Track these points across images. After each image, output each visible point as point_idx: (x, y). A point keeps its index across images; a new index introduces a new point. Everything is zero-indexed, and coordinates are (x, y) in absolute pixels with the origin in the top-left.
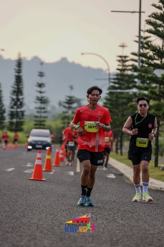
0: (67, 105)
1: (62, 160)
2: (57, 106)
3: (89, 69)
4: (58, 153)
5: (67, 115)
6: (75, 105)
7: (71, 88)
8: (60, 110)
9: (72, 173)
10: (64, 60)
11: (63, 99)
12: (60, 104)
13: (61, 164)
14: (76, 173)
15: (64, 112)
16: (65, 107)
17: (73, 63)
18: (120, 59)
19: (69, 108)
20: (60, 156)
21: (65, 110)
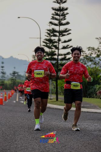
0: (13, 75)
1: (11, 96)
2: (9, 75)
3: (21, 60)
4: (9, 94)
5: (13, 78)
6: (16, 75)
7: (15, 68)
8: (10, 77)
9: (15, 102)
10: (12, 57)
11: (12, 72)
12: (10, 74)
13: (11, 98)
14: (16, 102)
15: (12, 78)
16: (12, 75)
17: (15, 58)
18: (33, 56)
19: (14, 76)
20: (10, 95)
21: (12, 76)
